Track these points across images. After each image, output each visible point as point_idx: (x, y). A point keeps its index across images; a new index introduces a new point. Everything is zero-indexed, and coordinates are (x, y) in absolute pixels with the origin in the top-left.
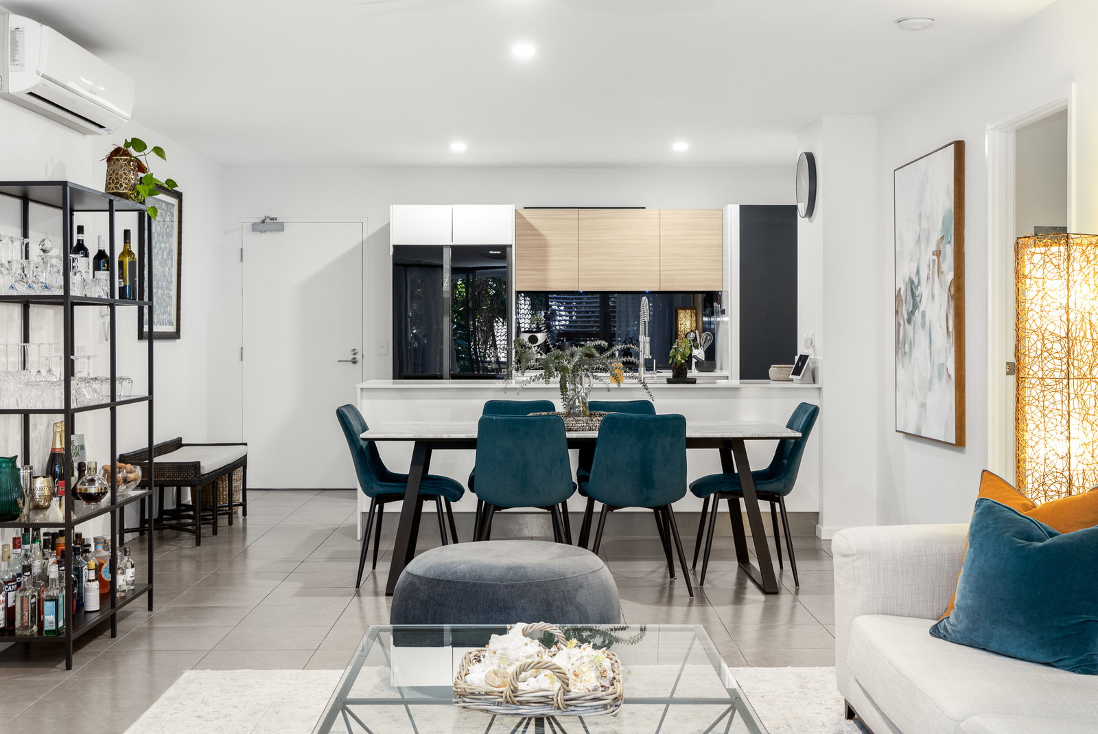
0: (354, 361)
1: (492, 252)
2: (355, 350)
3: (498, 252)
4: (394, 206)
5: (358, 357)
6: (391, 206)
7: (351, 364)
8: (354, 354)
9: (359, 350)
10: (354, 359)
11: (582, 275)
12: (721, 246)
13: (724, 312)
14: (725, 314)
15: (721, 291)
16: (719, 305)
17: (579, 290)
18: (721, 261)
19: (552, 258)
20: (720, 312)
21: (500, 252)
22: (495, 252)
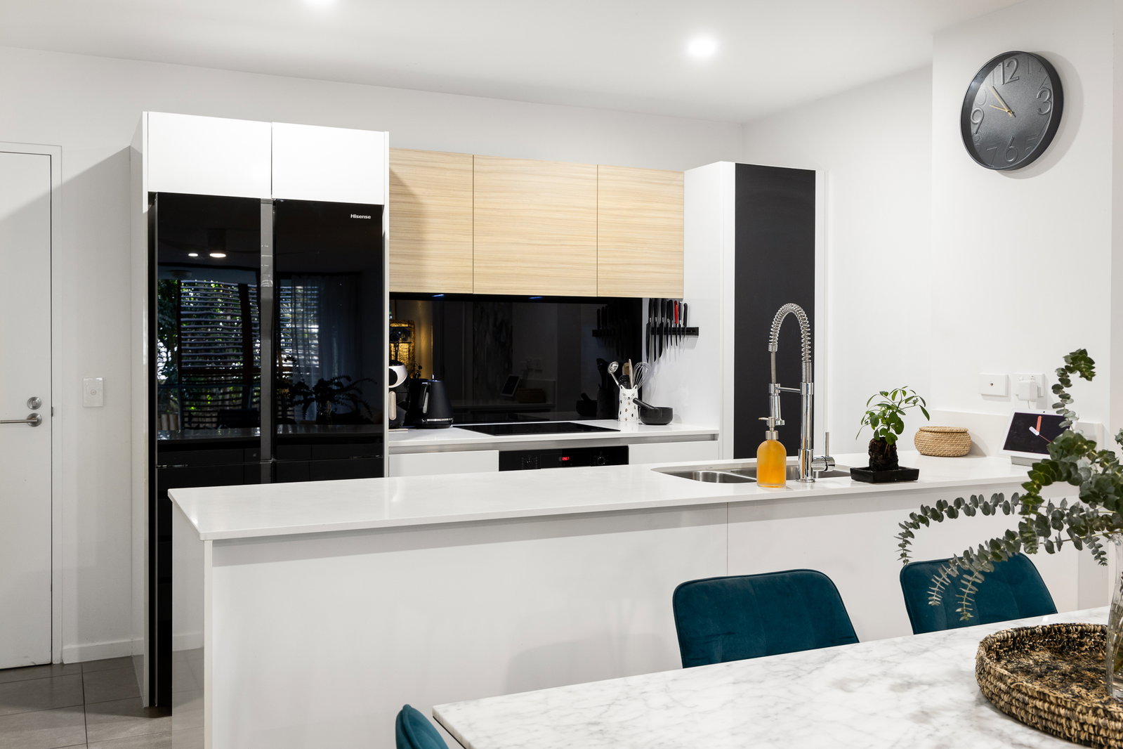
0: (34, 421)
1: (355, 216)
2: (34, 399)
3: (366, 217)
4: (150, 113)
5: (42, 413)
6: (145, 114)
7: (27, 428)
8: (35, 408)
9: (43, 396)
10: (34, 416)
11: (480, 267)
12: (682, 229)
13: (694, 331)
14: (698, 335)
15: (682, 299)
16: (673, 321)
17: (474, 293)
18: (682, 253)
19: (430, 237)
20: (683, 331)
21: (369, 217)
22: (360, 217)
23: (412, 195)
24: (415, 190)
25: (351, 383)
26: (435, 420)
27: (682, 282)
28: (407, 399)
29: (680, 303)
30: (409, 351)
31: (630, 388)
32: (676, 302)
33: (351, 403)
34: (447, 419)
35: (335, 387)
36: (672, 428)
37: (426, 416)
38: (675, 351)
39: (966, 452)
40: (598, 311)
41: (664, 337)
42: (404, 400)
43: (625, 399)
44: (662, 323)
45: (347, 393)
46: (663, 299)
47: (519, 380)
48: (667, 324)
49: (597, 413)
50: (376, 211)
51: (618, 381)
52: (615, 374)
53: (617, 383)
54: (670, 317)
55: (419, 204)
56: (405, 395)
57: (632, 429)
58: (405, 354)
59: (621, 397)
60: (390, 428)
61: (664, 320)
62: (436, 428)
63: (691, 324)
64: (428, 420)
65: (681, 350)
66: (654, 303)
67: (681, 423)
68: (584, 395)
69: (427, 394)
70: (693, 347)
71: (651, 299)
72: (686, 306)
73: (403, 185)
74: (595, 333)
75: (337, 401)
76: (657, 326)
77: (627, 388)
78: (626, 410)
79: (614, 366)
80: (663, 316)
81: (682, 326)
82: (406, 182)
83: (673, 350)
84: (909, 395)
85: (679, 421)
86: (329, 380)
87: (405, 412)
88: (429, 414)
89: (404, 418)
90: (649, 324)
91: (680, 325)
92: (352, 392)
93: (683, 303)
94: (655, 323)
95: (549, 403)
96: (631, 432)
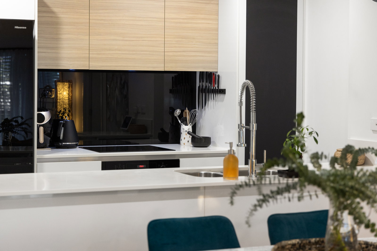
3: (23, 28)
11: (93, 54)
12: (217, 30)
13: (223, 91)
14: (225, 94)
15: (217, 72)
16: (212, 85)
17: (90, 69)
18: (217, 44)
19: (64, 36)
20: (217, 91)
21: (25, 28)
22: (20, 28)
23: (53, 12)
24: (55, 10)
25: (24, 120)
26: (68, 143)
27: (217, 62)
28: (51, 131)
29: (215, 75)
30: (69, 99)
31: (187, 125)
32: (214, 73)
33: (23, 133)
34: (75, 143)
35: (14, 123)
36: (211, 149)
37: (62, 141)
38: (213, 104)
39: (362, 163)
40: (173, 77)
41: (207, 94)
42: (49, 132)
43: (184, 131)
44: (206, 86)
45: (21, 127)
46: (206, 72)
47: (132, 119)
48: (209, 87)
49: (169, 140)
50: (30, 24)
51: (180, 120)
52: (179, 116)
53: (180, 122)
54: (210, 83)
55: (57, 18)
56: (50, 129)
57: (188, 149)
58: (66, 101)
59: (182, 131)
60: (38, 148)
61: (208, 84)
62: (68, 148)
63: (222, 87)
64: (63, 143)
65: (217, 102)
66: (202, 74)
67: (216, 146)
68: (162, 129)
69: (63, 128)
70: (222, 100)
71: (200, 72)
72: (219, 76)
73: (47, 7)
74: (171, 91)
75: (15, 132)
76: (204, 88)
77: (186, 125)
78: (184, 138)
79: (178, 112)
80: (206, 82)
81: (217, 88)
82: (50, 4)
83: (212, 102)
84: (310, 130)
85: (215, 145)
86: (11, 119)
87: (49, 138)
88: (64, 140)
89: (49, 142)
90: (199, 87)
91: (215, 88)
92: (24, 126)
93: (217, 74)
94: (203, 86)
95: (149, 133)
96: (187, 151)
